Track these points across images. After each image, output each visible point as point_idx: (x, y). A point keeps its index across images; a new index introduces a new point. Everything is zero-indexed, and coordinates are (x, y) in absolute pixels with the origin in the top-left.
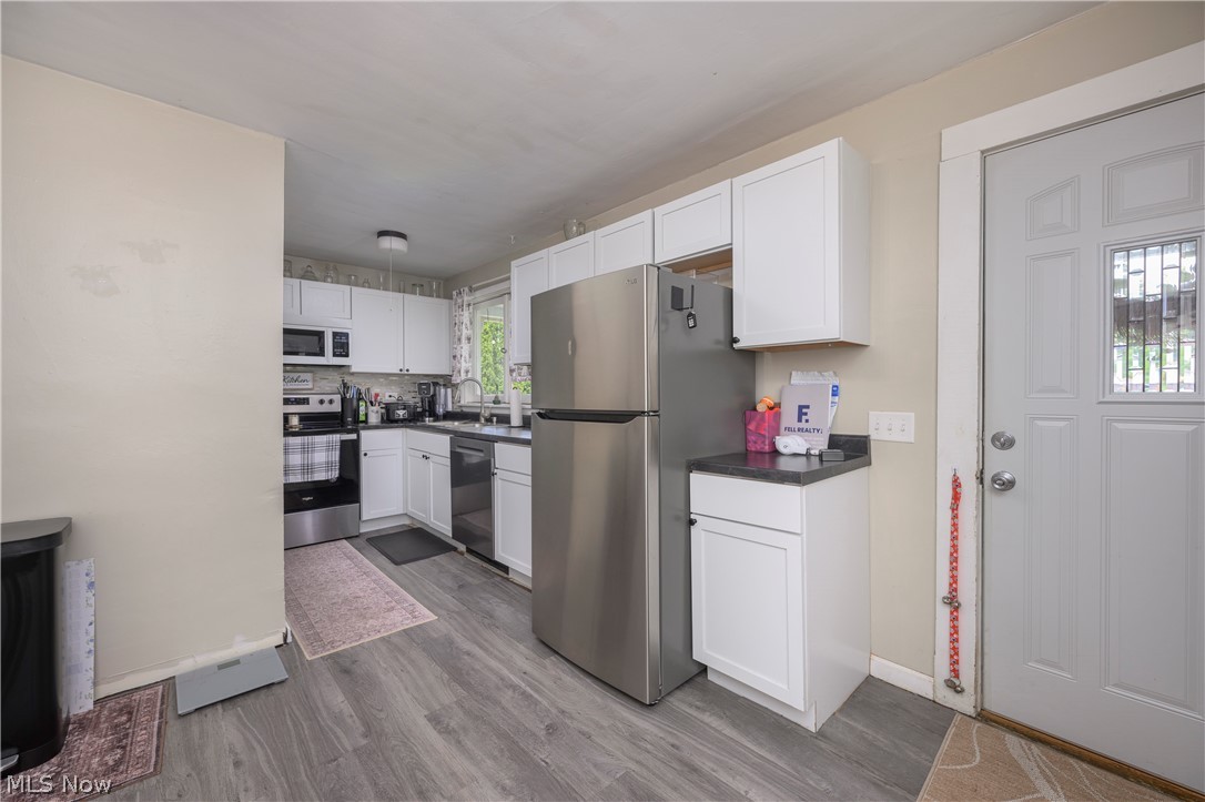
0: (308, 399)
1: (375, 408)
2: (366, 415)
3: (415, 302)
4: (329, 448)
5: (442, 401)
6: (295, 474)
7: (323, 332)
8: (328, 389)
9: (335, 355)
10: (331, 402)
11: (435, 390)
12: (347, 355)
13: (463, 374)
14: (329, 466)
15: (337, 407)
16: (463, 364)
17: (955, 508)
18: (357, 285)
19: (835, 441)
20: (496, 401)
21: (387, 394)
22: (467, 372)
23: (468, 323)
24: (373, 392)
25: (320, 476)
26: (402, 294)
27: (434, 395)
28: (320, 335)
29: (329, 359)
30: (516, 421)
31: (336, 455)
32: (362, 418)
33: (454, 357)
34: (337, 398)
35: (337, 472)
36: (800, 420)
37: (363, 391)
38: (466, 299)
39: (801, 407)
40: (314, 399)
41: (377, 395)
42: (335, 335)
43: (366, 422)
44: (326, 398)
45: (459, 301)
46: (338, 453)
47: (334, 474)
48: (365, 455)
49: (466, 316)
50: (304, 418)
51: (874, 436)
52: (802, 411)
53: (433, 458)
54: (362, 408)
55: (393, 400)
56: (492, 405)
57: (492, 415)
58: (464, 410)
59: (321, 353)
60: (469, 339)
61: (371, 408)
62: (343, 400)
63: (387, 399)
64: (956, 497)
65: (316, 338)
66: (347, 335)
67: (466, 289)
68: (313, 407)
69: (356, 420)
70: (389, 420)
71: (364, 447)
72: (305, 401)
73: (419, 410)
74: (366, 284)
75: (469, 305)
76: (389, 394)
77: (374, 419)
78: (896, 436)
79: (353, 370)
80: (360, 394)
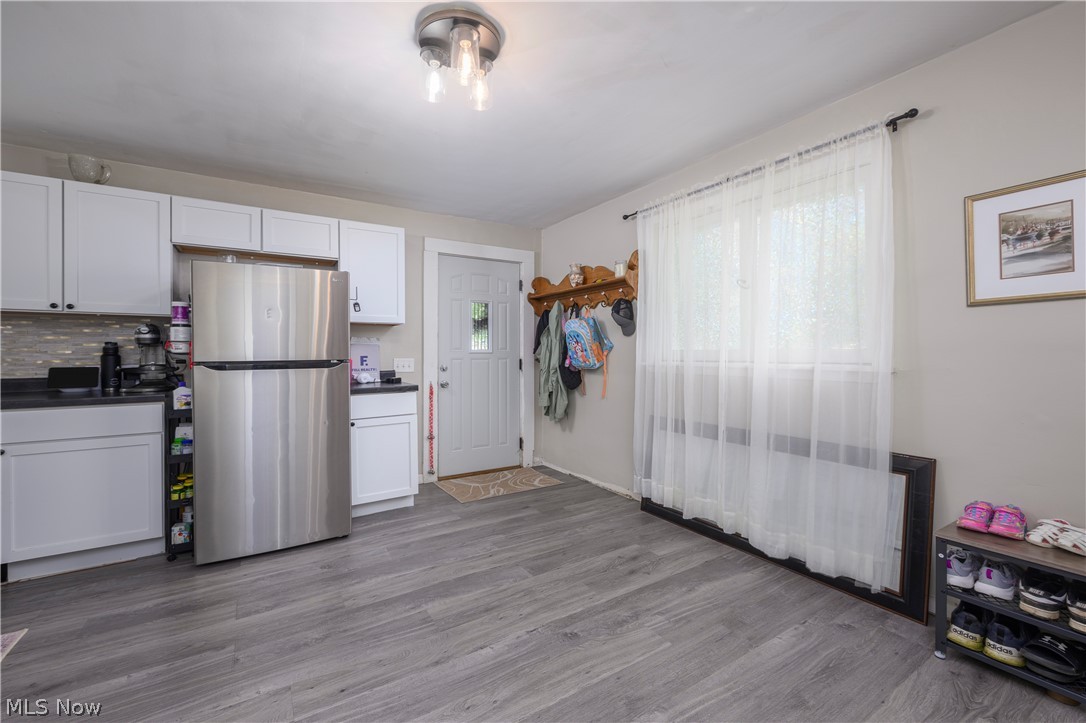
17: (431, 398)
19: (383, 375)
36: (362, 364)
39: (362, 357)
51: (396, 371)
52: (363, 360)
64: (431, 393)
78: (407, 370)
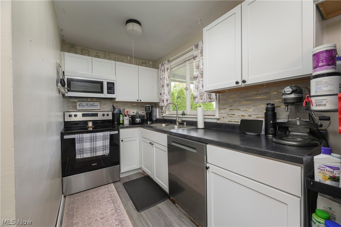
0: (97, 114)
1: (127, 118)
2: (123, 121)
3: (143, 70)
4: (104, 138)
5: (155, 114)
6: (87, 153)
7: (103, 82)
8: (106, 110)
9: (108, 93)
10: (108, 115)
11: (152, 109)
12: (114, 93)
13: (165, 101)
14: (104, 148)
15: (110, 117)
16: (165, 97)
18: (118, 61)
20: (183, 114)
21: (132, 111)
22: (167, 100)
23: (167, 78)
24: (126, 111)
25: (100, 153)
26: (138, 66)
27: (152, 111)
28: (101, 83)
29: (105, 95)
30: (201, 125)
31: (107, 142)
32: (121, 122)
33: (161, 94)
34: (110, 113)
35: (108, 151)
37: (122, 110)
38: (166, 66)
40: (100, 114)
41: (127, 112)
42: (108, 83)
43: (123, 124)
44: (106, 113)
45: (163, 68)
46: (109, 141)
47: (107, 152)
48: (122, 141)
49: (166, 74)
50: (94, 122)
53: (155, 144)
54: (121, 118)
55: (135, 114)
56: (181, 116)
57: (183, 121)
58: (165, 118)
59: (102, 92)
60: (168, 85)
61: (125, 118)
62: (113, 114)
63: (131, 114)
65: (100, 85)
66: (113, 84)
67: (166, 62)
68: (100, 118)
69: (119, 124)
70: (133, 123)
71: (121, 137)
72: (96, 115)
73: (145, 118)
74: (122, 61)
75: (168, 69)
76: (133, 111)
77: (126, 122)
79: (117, 100)
80: (120, 111)
